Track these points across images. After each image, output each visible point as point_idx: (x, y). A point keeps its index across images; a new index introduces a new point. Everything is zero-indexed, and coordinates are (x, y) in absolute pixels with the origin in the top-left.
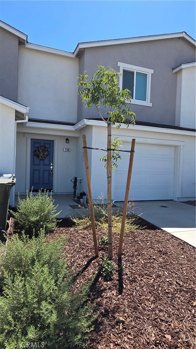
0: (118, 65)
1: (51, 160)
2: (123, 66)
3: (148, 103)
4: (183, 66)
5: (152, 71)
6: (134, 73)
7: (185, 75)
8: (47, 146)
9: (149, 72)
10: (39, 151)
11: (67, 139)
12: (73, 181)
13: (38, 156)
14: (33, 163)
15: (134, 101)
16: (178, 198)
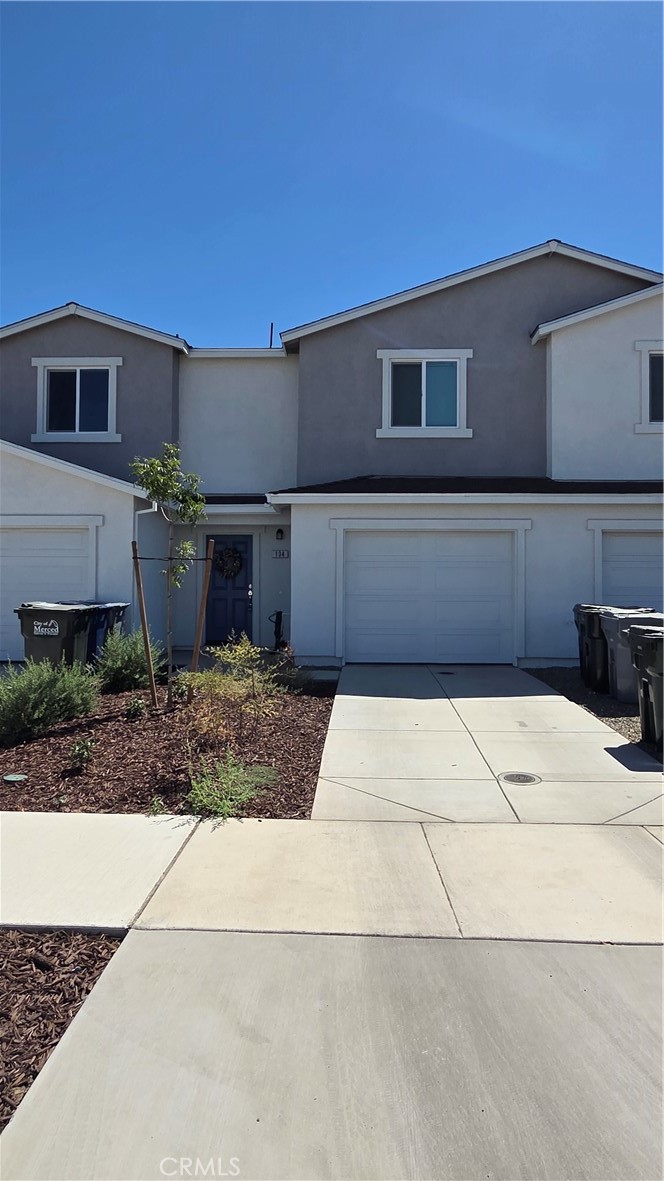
0: (378, 357)
1: (248, 579)
2: (388, 357)
3: (461, 431)
4: (543, 330)
5: (469, 353)
6: (419, 366)
7: (557, 350)
8: (240, 548)
9: (461, 357)
10: (221, 559)
11: (280, 532)
12: (274, 618)
13: (221, 570)
14: (213, 587)
15: (423, 431)
16: (519, 659)
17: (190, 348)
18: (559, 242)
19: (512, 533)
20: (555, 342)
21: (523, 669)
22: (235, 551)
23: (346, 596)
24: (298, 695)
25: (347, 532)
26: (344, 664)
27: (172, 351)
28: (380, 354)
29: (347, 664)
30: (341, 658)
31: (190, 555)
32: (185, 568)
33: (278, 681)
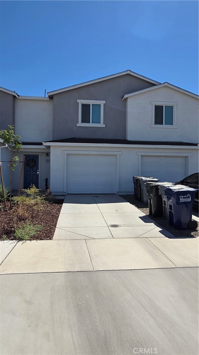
0: (77, 102)
1: (37, 168)
2: (81, 102)
3: (102, 125)
4: (125, 96)
5: (104, 102)
6: (90, 105)
7: (129, 102)
8: (35, 159)
9: (102, 103)
10: (29, 162)
11: (47, 154)
12: (45, 180)
13: (29, 165)
14: (25, 171)
15: (91, 125)
16: (117, 192)
17: (18, 96)
18: (130, 71)
19: (116, 155)
20: (129, 100)
21: (119, 195)
22: (33, 159)
23: (67, 174)
24: (52, 203)
25: (67, 154)
26: (66, 194)
27: (12, 96)
28: (78, 101)
29: (67, 194)
30: (66, 192)
31: (17, 161)
32: (15, 165)
33: (46, 199)
